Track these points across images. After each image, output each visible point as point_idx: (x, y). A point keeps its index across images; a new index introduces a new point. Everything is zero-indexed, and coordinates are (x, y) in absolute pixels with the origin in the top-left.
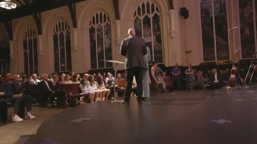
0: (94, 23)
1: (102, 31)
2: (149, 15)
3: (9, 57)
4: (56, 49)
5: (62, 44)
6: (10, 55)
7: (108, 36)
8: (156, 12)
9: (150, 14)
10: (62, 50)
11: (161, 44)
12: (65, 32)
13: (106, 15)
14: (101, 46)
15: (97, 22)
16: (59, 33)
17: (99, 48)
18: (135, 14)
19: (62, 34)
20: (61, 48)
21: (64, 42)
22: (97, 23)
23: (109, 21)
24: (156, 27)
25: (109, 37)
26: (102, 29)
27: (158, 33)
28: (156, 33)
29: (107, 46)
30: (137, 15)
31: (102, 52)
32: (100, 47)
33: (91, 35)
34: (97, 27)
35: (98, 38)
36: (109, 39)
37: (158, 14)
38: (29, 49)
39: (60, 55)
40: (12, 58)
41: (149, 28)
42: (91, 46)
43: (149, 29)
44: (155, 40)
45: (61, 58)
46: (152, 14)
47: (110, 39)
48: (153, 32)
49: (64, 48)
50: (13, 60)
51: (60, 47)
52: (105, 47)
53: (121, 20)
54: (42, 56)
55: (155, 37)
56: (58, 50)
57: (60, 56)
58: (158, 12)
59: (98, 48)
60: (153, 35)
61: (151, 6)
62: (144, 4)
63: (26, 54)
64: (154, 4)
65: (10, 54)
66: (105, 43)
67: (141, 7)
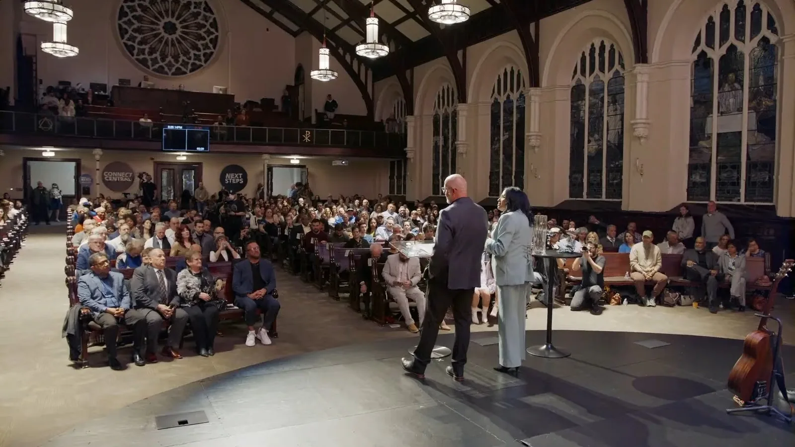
0: (583, 72)
1: (602, 95)
2: (741, 43)
3: (405, 153)
4: (496, 139)
5: (508, 129)
6: (407, 149)
7: (616, 110)
8: (765, 32)
9: (744, 42)
10: (508, 142)
11: (774, 139)
12: (514, 96)
13: (614, 50)
14: (596, 136)
15: (592, 70)
16: (502, 99)
17: (593, 143)
18: (698, 42)
19: (509, 101)
20: (507, 136)
21: (512, 121)
22: (591, 74)
23: (623, 66)
24: (761, 83)
25: (618, 112)
26: (603, 90)
27: (766, 102)
28: (759, 104)
29: (613, 137)
30: (703, 46)
31: (599, 152)
32: (596, 141)
33: (575, 104)
34: (591, 84)
35: (591, 113)
36: (619, 117)
37: (773, 39)
38: (443, 135)
39: (503, 154)
40: (409, 155)
41: (737, 85)
42: (572, 135)
43: (736, 90)
44: (754, 127)
45: (504, 164)
46: (751, 39)
47: (622, 120)
48: (750, 101)
49: (511, 137)
50: (412, 160)
51: (504, 135)
52: (608, 141)
53: (651, 63)
54: (464, 155)
55: (754, 115)
56: (499, 140)
57: (501, 156)
58: (774, 31)
59: (589, 141)
60: (749, 109)
61: (752, 13)
62: (729, 8)
63: (436, 147)
64: (762, 7)
65: (406, 146)
66: (608, 130)
67: (717, 20)
